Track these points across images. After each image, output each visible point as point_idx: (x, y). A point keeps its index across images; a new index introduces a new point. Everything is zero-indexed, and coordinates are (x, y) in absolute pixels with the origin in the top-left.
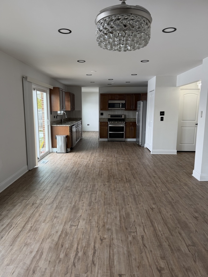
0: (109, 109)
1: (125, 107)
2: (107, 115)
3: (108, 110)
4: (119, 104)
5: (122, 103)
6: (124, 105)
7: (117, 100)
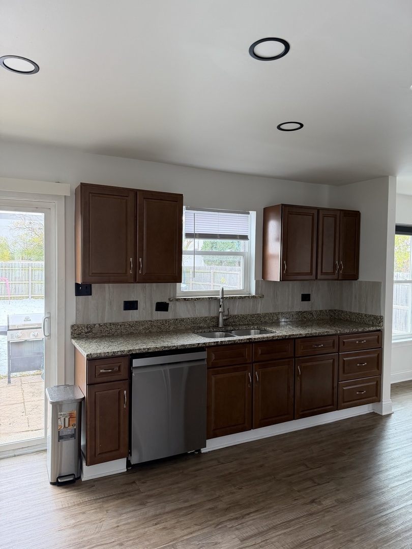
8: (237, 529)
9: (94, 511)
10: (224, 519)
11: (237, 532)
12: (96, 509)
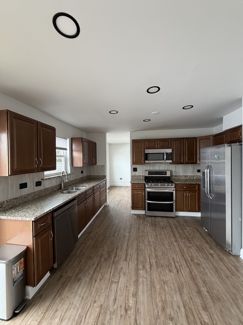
0: (147, 162)
1: (172, 159)
2: (143, 171)
3: (145, 163)
4: (162, 154)
5: (166, 153)
6: (169, 156)
7: (158, 149)
8: (120, 259)
9: (61, 304)
10: (113, 259)
11: (121, 260)
12: (60, 303)
